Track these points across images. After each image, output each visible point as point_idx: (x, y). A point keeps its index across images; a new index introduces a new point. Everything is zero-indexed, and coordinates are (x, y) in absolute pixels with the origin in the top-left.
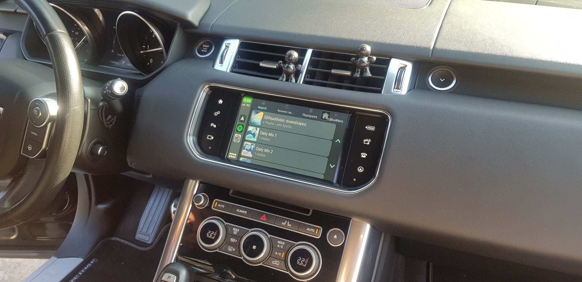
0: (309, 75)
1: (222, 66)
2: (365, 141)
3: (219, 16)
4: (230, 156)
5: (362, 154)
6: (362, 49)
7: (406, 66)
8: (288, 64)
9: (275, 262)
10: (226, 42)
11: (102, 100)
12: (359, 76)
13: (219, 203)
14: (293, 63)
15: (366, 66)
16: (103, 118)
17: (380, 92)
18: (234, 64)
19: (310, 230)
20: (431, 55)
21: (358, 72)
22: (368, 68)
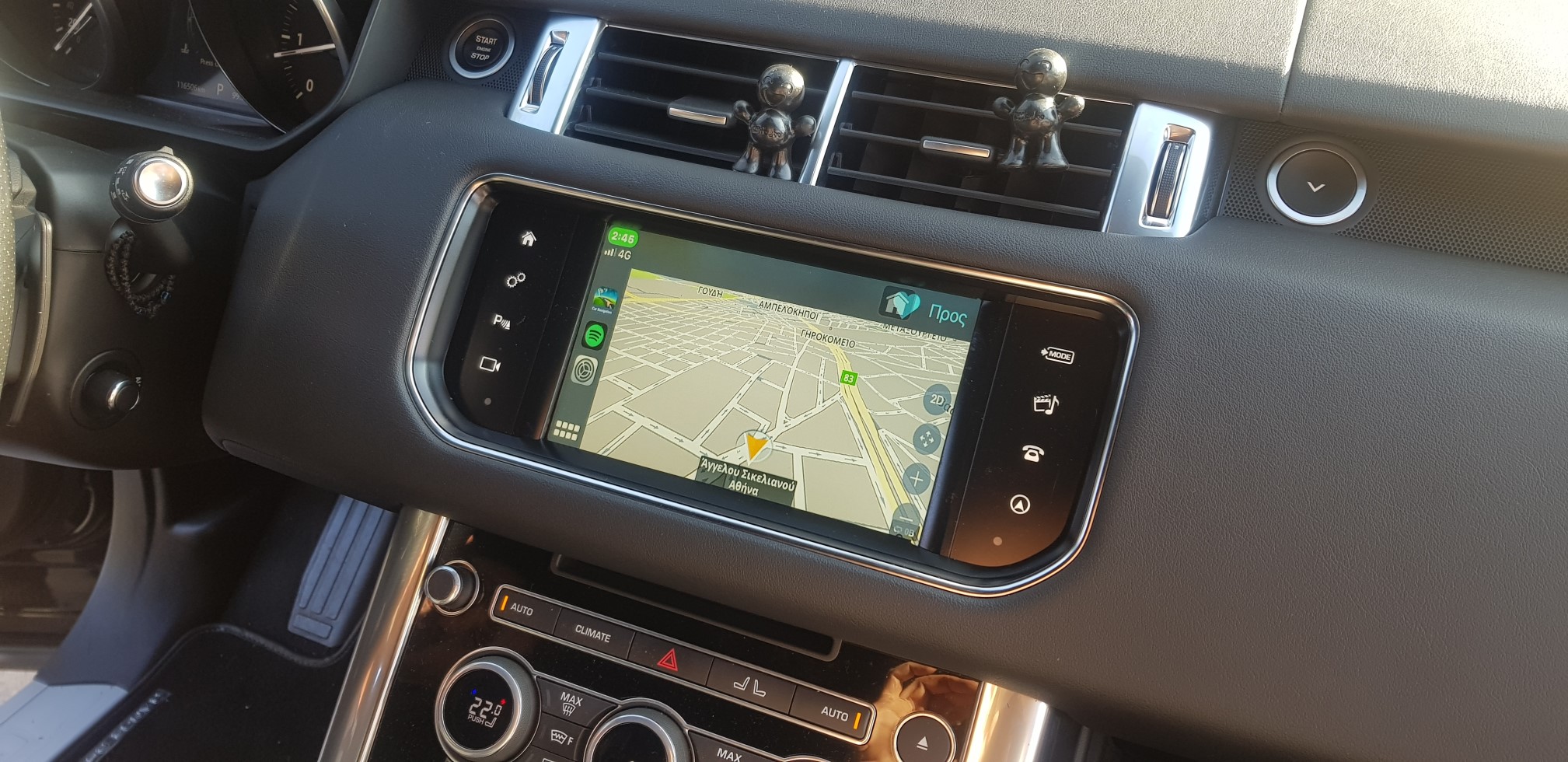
0: (840, 155)
1: (536, 112)
2: (1038, 401)
4: (556, 432)
5: (1025, 448)
6: (1038, 67)
7: (1193, 132)
8: (768, 112)
10: (555, 27)
12: (1020, 162)
13: (514, 598)
14: (788, 111)
15: (1048, 130)
16: (125, 281)
17: (1095, 225)
18: (583, 107)
19: (832, 714)
20: (1283, 96)
21: (1020, 150)
22: (1054, 135)
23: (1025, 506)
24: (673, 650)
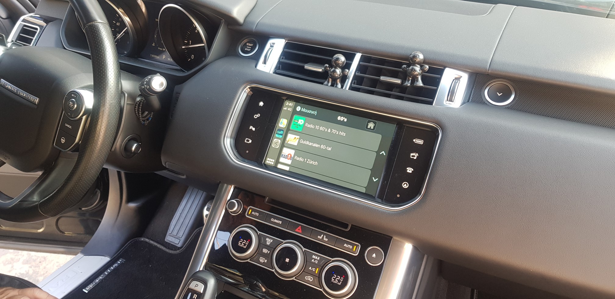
0: (356, 81)
2: (412, 155)
3: (265, 14)
4: (267, 162)
5: (407, 168)
6: (415, 57)
8: (334, 68)
9: (308, 278)
10: (271, 41)
11: (140, 95)
12: (409, 85)
13: (253, 210)
14: (340, 67)
15: (417, 75)
16: (140, 113)
17: (431, 103)
18: (279, 65)
19: (347, 246)
20: (489, 67)
21: (409, 81)
22: (419, 77)
23: (407, 186)
24: (300, 226)
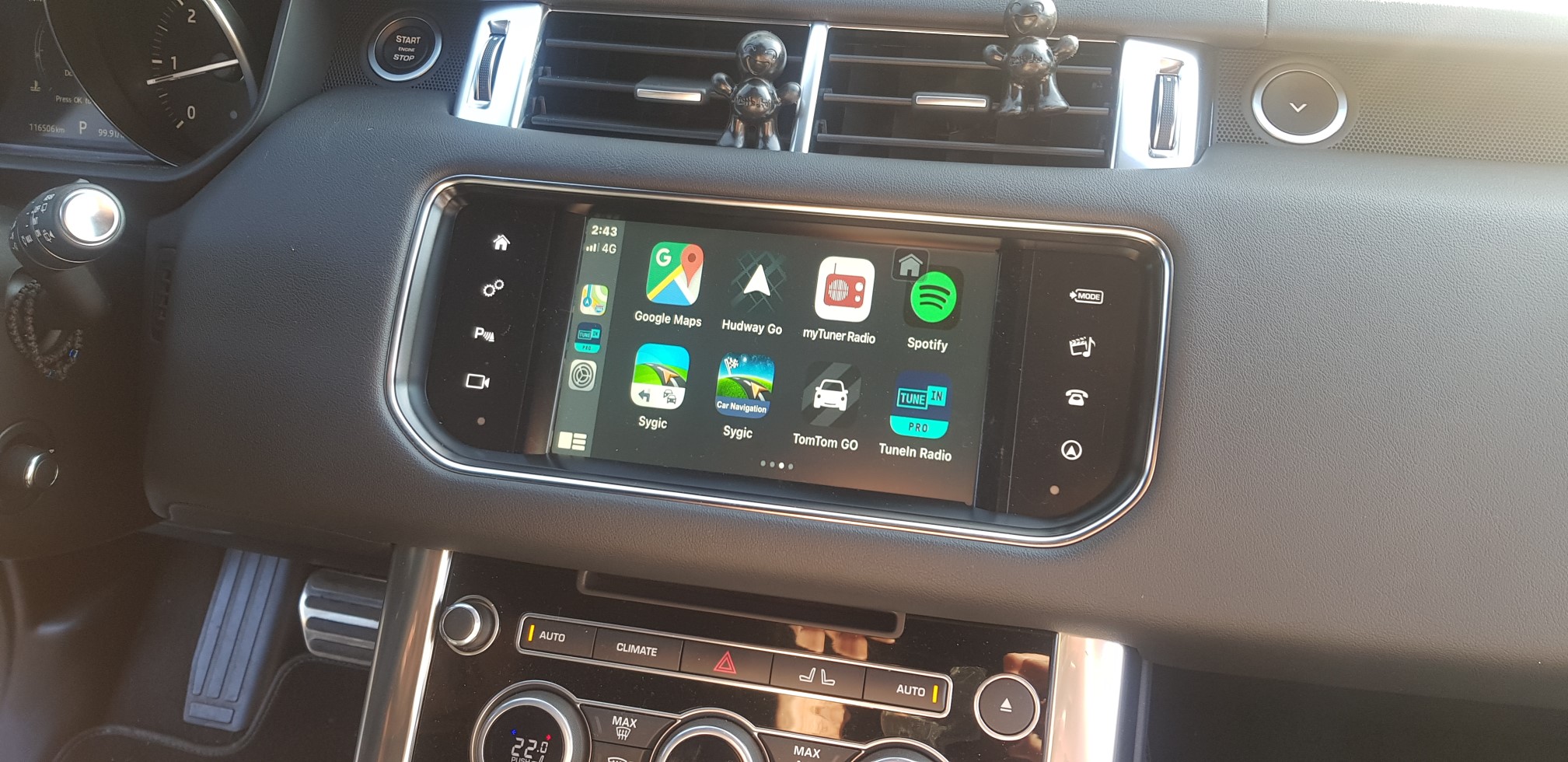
0: (824, 122)
1: (486, 107)
2: (1075, 345)
4: (562, 445)
5: (1068, 393)
6: (1029, 10)
7: (1179, 63)
12: (1019, 108)
13: (541, 626)
14: (772, 78)
15: (1045, 73)
16: (31, 341)
17: (1102, 162)
18: (534, 99)
19: (908, 691)
20: (1266, 17)
21: (1017, 96)
22: (1051, 78)
23: (1077, 453)
24: (728, 653)
